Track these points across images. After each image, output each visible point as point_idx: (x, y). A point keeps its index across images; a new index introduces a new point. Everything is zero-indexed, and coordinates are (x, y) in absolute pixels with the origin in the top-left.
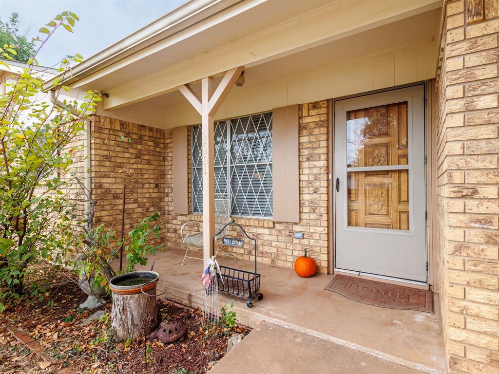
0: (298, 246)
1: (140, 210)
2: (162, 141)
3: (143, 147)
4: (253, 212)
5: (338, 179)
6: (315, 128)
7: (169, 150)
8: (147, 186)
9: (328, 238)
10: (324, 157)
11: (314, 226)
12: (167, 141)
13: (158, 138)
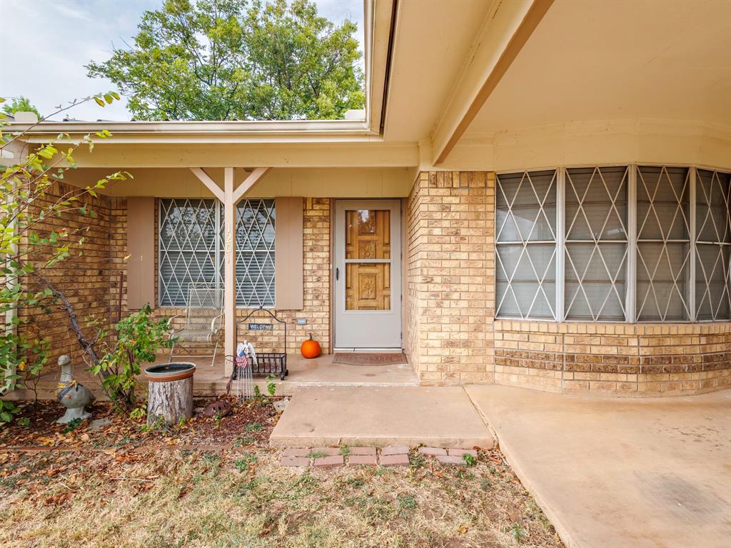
0: (301, 332)
1: (80, 306)
2: (107, 212)
3: (85, 220)
4: (249, 302)
5: (337, 269)
6: (318, 221)
7: (119, 225)
8: (89, 273)
9: (329, 321)
10: (326, 249)
11: (317, 311)
12: (113, 213)
13: (103, 208)
